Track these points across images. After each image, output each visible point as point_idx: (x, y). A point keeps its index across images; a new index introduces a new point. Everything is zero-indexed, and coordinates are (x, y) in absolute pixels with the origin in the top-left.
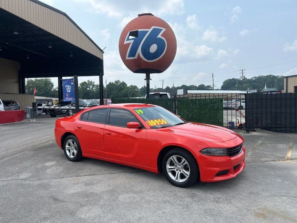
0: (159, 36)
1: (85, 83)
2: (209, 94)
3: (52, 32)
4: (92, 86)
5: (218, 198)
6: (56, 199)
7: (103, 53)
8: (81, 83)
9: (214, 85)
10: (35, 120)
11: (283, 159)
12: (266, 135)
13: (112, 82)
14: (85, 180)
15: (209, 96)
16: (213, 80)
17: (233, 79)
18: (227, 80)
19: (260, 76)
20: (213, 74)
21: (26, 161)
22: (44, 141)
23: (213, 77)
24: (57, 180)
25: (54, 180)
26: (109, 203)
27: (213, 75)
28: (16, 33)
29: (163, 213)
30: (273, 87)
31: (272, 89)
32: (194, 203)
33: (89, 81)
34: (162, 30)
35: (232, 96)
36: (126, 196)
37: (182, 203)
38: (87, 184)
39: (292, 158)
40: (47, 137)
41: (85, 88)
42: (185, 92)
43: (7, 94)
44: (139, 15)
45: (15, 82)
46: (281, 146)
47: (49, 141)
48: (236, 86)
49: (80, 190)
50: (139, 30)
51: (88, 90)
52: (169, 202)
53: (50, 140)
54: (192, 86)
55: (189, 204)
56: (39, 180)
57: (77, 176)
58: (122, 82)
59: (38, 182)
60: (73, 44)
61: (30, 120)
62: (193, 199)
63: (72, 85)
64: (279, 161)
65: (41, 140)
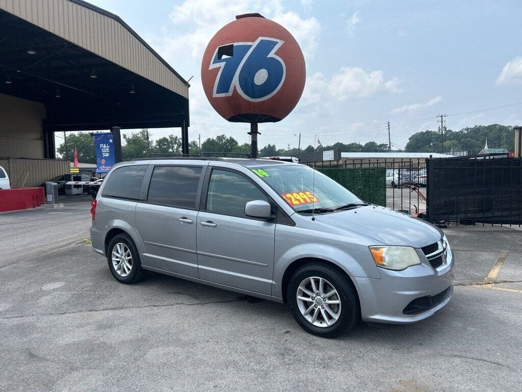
0: (272, 54)
1: (165, 140)
2: (386, 159)
3: (93, 51)
4: (176, 145)
5: (331, 358)
6: (32, 355)
7: (189, 86)
8: (158, 140)
9: (390, 143)
10: (62, 206)
11: (479, 281)
12: (463, 234)
13: (211, 138)
14: (100, 318)
15: (361, 164)
16: (389, 134)
17: (428, 132)
18: (417, 133)
19: (477, 126)
20: (389, 123)
21: (13, 281)
22: (61, 244)
23: (389, 128)
24: (51, 318)
25: (45, 318)
26: (126, 364)
27: (389, 125)
28: (31, 52)
29: (215, 387)
30: (499, 147)
31: (497, 151)
32: (281, 367)
33: (171, 137)
34: (277, 43)
35: (419, 162)
36: (161, 351)
37: (258, 368)
38: (101, 326)
39: (498, 280)
40: (70, 236)
41: (164, 148)
42: (337, 156)
43: (21, 160)
44: (238, 17)
45: (36, 139)
46: (485, 256)
47: (71, 244)
48: (431, 144)
49: (84, 337)
50: (235, 44)
51: (171, 152)
52: (235, 363)
53: (74, 242)
54: (353, 144)
55: (271, 368)
56: (21, 317)
57: (91, 310)
58: (229, 138)
59: (16, 321)
60: (132, 71)
61: (53, 206)
62: (283, 359)
63: (110, 144)
64: (472, 285)
65: (58, 243)
